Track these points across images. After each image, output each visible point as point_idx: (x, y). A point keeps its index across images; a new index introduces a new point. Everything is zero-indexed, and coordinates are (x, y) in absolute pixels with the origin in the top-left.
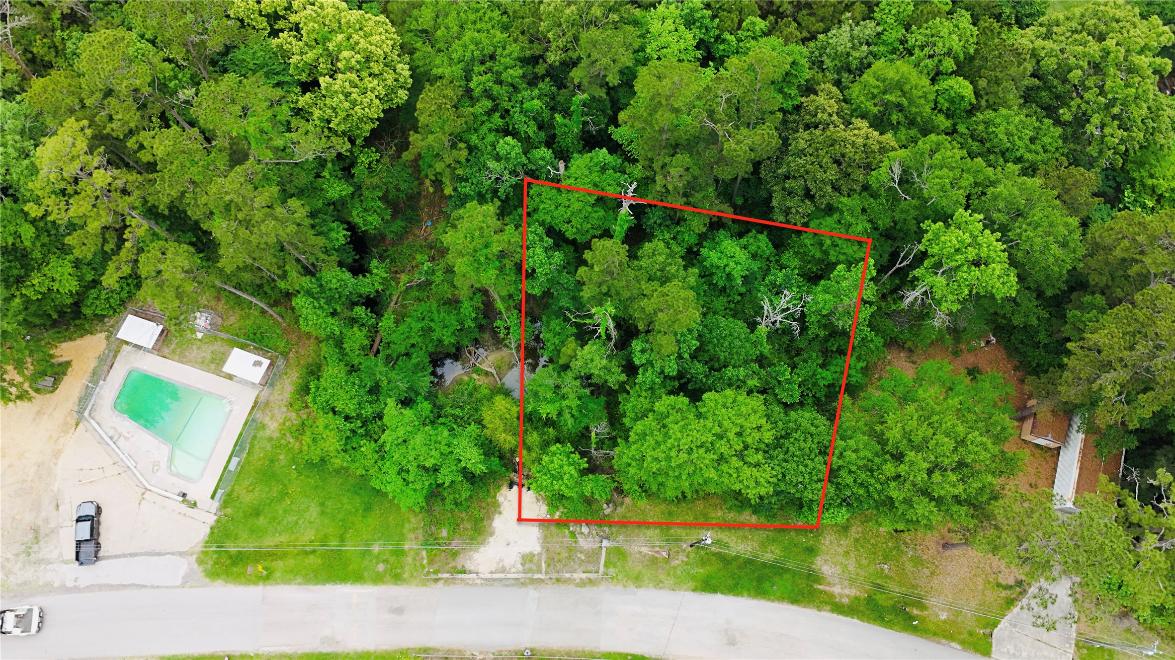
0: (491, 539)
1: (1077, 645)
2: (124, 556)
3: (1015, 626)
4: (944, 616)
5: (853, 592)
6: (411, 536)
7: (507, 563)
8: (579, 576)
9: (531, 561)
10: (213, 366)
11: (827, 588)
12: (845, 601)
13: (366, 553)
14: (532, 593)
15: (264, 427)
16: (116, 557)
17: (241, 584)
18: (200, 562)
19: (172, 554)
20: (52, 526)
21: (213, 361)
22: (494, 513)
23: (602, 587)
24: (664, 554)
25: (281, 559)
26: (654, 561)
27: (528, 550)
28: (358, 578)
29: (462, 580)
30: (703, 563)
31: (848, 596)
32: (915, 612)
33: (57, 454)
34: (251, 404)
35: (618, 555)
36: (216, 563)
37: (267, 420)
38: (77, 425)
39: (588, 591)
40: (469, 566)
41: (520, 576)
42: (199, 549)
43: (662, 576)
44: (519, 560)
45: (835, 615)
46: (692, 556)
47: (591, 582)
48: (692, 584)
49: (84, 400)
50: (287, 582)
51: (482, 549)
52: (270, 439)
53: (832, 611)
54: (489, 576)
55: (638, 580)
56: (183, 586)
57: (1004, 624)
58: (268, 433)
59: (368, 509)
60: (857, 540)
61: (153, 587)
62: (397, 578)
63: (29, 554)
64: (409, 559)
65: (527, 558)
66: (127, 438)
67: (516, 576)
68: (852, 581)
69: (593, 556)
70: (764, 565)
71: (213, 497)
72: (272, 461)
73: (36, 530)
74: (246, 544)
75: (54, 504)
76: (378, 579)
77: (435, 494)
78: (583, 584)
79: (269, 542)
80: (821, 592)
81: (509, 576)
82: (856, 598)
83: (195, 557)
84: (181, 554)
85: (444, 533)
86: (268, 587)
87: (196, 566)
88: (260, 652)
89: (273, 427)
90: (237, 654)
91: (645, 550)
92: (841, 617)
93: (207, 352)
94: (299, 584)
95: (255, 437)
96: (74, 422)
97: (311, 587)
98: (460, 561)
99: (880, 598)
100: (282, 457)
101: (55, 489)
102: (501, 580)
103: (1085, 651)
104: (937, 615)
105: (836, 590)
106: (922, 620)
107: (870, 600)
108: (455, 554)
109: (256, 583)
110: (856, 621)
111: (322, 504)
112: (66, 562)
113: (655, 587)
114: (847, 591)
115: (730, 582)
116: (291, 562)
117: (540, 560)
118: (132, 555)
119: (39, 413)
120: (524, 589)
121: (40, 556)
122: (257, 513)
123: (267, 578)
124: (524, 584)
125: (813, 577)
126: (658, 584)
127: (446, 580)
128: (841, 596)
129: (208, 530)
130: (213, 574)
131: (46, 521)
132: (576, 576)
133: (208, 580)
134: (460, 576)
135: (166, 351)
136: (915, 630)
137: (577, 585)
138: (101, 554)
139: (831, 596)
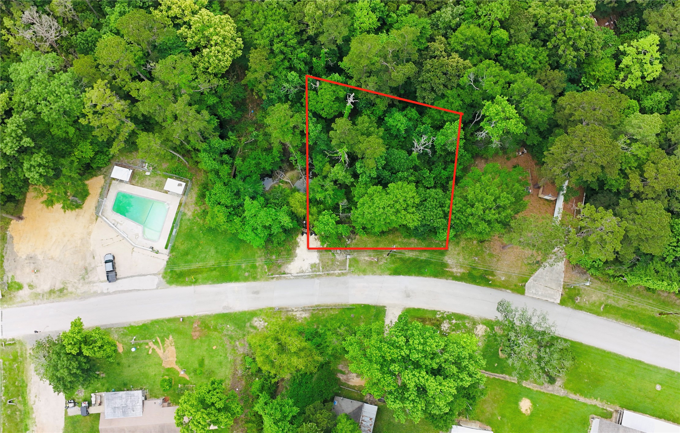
0: (296, 259)
1: (563, 288)
2: (128, 277)
3: (536, 281)
4: (503, 279)
5: (462, 271)
6: (259, 259)
7: (304, 269)
8: (337, 272)
9: (315, 267)
10: (157, 188)
11: (450, 270)
12: (459, 275)
13: (239, 268)
14: (317, 281)
15: (185, 214)
16: (125, 278)
17: (183, 286)
18: (164, 277)
19: (150, 275)
20: (93, 266)
21: (157, 185)
22: (296, 247)
23: (348, 276)
24: (376, 260)
25: (200, 274)
26: (371, 263)
27: (313, 262)
28: (237, 279)
29: (284, 277)
30: (394, 263)
31: (460, 272)
32: (490, 277)
33: (89, 234)
34: (178, 204)
35: (354, 261)
36: (171, 277)
37: (186, 211)
38: (96, 219)
39: (342, 279)
40: (287, 271)
41: (310, 274)
42: (162, 271)
43: (375, 270)
44: (309, 267)
45: (454, 281)
46: (389, 260)
47: (343, 274)
48: (389, 272)
49: (98, 207)
50: (204, 283)
51: (292, 263)
52: (189, 220)
53: (453, 279)
54: (297, 275)
55: (364, 272)
56: (157, 288)
57: (530, 280)
58: (187, 217)
59: (238, 249)
60: (463, 248)
61: (143, 290)
62: (255, 279)
63: (84, 280)
64: (259, 270)
65: (313, 266)
66: (121, 224)
67: (308, 274)
68: (461, 267)
69: (343, 263)
70: (421, 261)
71: (166, 248)
72: (191, 230)
73: (86, 269)
74: (183, 267)
75: (92, 256)
76: (246, 279)
77: (269, 239)
78: (339, 275)
79: (194, 266)
80: (447, 271)
81: (306, 274)
82: (463, 273)
83: (161, 275)
84: (154, 274)
85: (274, 257)
86: (196, 286)
87: (162, 279)
88: (196, 315)
89: (189, 214)
90: (186, 316)
91: (367, 258)
92: (457, 282)
93: (154, 181)
94: (210, 284)
95: (182, 219)
96: (95, 218)
97: (216, 285)
98: (283, 269)
99: (474, 272)
100: (195, 228)
101: (91, 250)
102: (302, 276)
103: (567, 290)
104: (500, 278)
105: (454, 270)
106: (493, 281)
107: (470, 274)
108: (280, 266)
109: (190, 285)
110: (463, 283)
111: (216, 248)
112: (102, 282)
113: (372, 274)
114: (459, 271)
115: (406, 270)
116: (205, 275)
117: (319, 266)
118: (132, 276)
119: (77, 215)
120: (313, 280)
121: (90, 280)
122: (187, 254)
123: (195, 282)
124: (312, 277)
125: (444, 265)
126: (374, 273)
127: (277, 278)
128: (457, 273)
129: (165, 263)
130: (170, 282)
131: (90, 264)
132: (336, 272)
133: (168, 285)
134: (283, 275)
135: (134, 182)
136: (490, 286)
137: (337, 276)
138: (118, 277)
139: (453, 273)
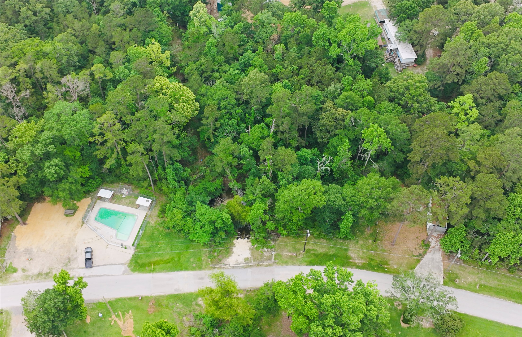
0: (233, 255)
1: (444, 273)
2: (101, 266)
3: (421, 268)
4: (396, 267)
5: (363, 261)
6: (203, 255)
7: (239, 262)
8: (265, 263)
9: (248, 260)
10: (130, 205)
11: (353, 261)
12: (360, 264)
13: (188, 261)
14: (249, 270)
15: (149, 223)
16: (98, 266)
17: (144, 273)
18: (129, 266)
19: (119, 264)
20: (75, 257)
21: (130, 203)
22: (233, 247)
23: (274, 267)
24: (295, 254)
25: (157, 265)
26: (291, 257)
27: (246, 257)
28: (186, 269)
29: (224, 267)
30: (309, 257)
31: (361, 263)
32: (386, 266)
33: (75, 235)
34: (145, 216)
35: (278, 256)
36: (134, 267)
37: (150, 220)
38: (82, 226)
39: (269, 268)
40: (225, 263)
41: (244, 265)
42: (128, 262)
43: (294, 262)
44: (243, 260)
45: (357, 269)
46: (305, 255)
47: (270, 265)
48: (306, 263)
49: (85, 217)
50: (161, 272)
51: (230, 258)
52: (152, 226)
53: (356, 268)
54: (233, 266)
55: (286, 263)
56: (123, 274)
57: (417, 268)
58: (151, 224)
59: (187, 248)
60: (361, 245)
61: (112, 275)
62: (200, 268)
63: (67, 266)
64: (204, 262)
65: (246, 260)
66: (100, 229)
67: (243, 265)
68: (362, 258)
69: (270, 258)
70: (330, 255)
71: (133, 245)
72: (153, 233)
73: (69, 259)
74: (145, 260)
75: (75, 250)
76: (193, 269)
78: (267, 266)
79: (153, 260)
80: (351, 262)
81: (240, 265)
82: (364, 263)
83: (127, 265)
84: (122, 264)
85: (216, 254)
86: (154, 274)
87: (127, 268)
88: (152, 295)
89: (152, 223)
90: (144, 296)
91: (288, 254)
92: (359, 270)
93: (128, 201)
94: (165, 272)
95: (146, 226)
96: (81, 225)
97: (169, 273)
98: (222, 262)
99: (373, 263)
100: (156, 232)
101: (75, 246)
102: (238, 267)
103: (447, 274)
104: (393, 267)
105: (357, 261)
106: (388, 269)
107: (369, 264)
108: (220, 260)
109: (150, 273)
110: (365, 271)
111: (171, 247)
112: (80, 268)
113: (293, 265)
114: (360, 261)
115: (319, 262)
116: (161, 266)
117: (251, 260)
118: (104, 265)
119: (68, 223)
120: (246, 269)
121: (71, 267)
122: (148, 250)
123: (153, 271)
124: (246, 267)
125: (348, 258)
126: (294, 264)
127: (218, 268)
128: (359, 263)
129: (131, 256)
130: (133, 270)
131: (73, 255)
132: (264, 264)
133: (132, 272)
134: (223, 266)
135: (113, 201)
136: (386, 272)
137: (265, 266)
138: (93, 265)
139: (355, 263)
